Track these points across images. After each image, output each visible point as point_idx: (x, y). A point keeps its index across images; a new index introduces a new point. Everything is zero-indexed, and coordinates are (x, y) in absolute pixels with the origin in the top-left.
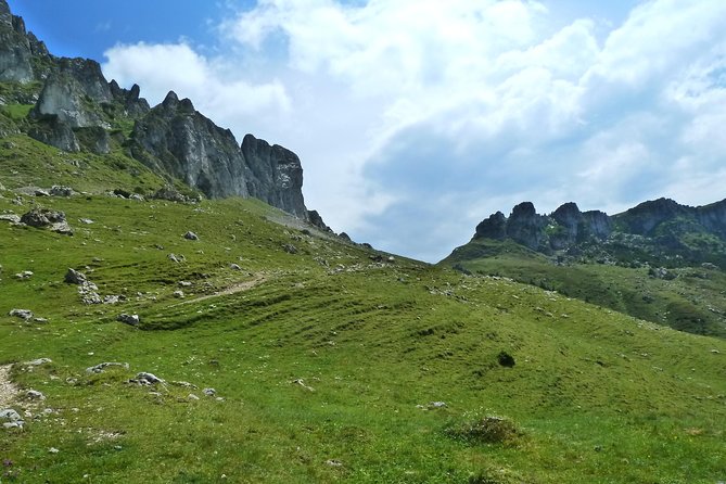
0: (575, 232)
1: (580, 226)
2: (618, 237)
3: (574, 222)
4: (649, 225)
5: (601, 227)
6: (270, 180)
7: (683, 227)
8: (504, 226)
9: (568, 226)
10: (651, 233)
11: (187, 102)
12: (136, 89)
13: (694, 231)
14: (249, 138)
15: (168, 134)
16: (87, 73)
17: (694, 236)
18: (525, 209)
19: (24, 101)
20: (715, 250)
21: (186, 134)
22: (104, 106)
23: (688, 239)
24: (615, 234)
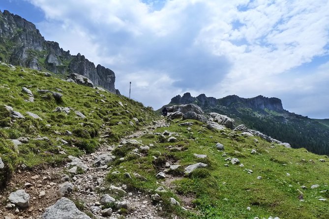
0: (203, 103)
1: (206, 102)
2: (218, 107)
3: (204, 101)
4: (228, 104)
5: (213, 103)
6: (105, 80)
7: (239, 105)
8: (180, 100)
9: (201, 101)
10: (229, 106)
11: (83, 56)
12: (69, 51)
13: (243, 107)
14: (99, 66)
15: (79, 67)
16: (56, 46)
17: (242, 109)
18: (188, 95)
19: (42, 57)
20: (248, 114)
21: (84, 68)
22: (60, 57)
23: (240, 109)
24: (218, 105)
